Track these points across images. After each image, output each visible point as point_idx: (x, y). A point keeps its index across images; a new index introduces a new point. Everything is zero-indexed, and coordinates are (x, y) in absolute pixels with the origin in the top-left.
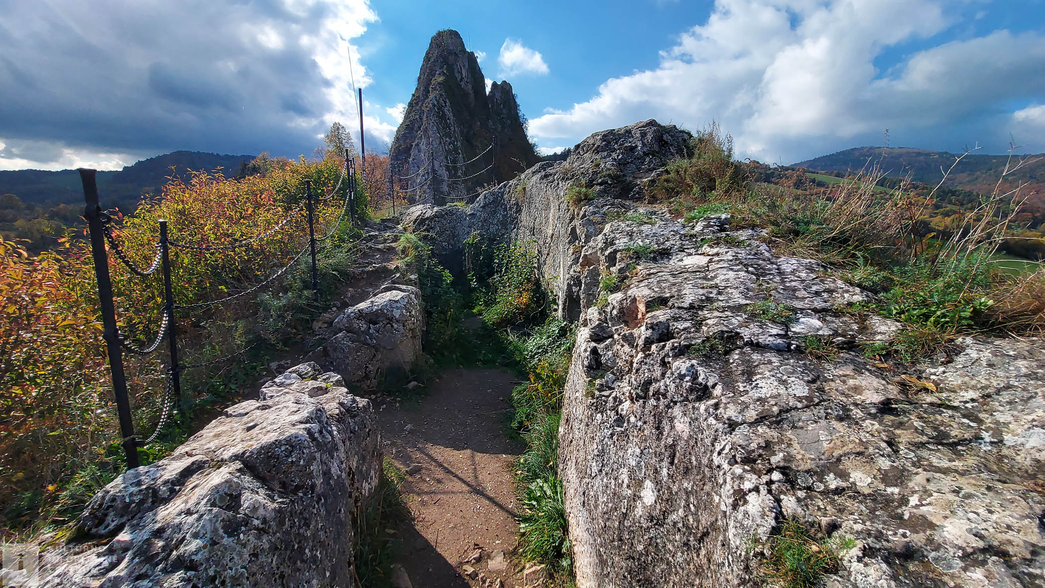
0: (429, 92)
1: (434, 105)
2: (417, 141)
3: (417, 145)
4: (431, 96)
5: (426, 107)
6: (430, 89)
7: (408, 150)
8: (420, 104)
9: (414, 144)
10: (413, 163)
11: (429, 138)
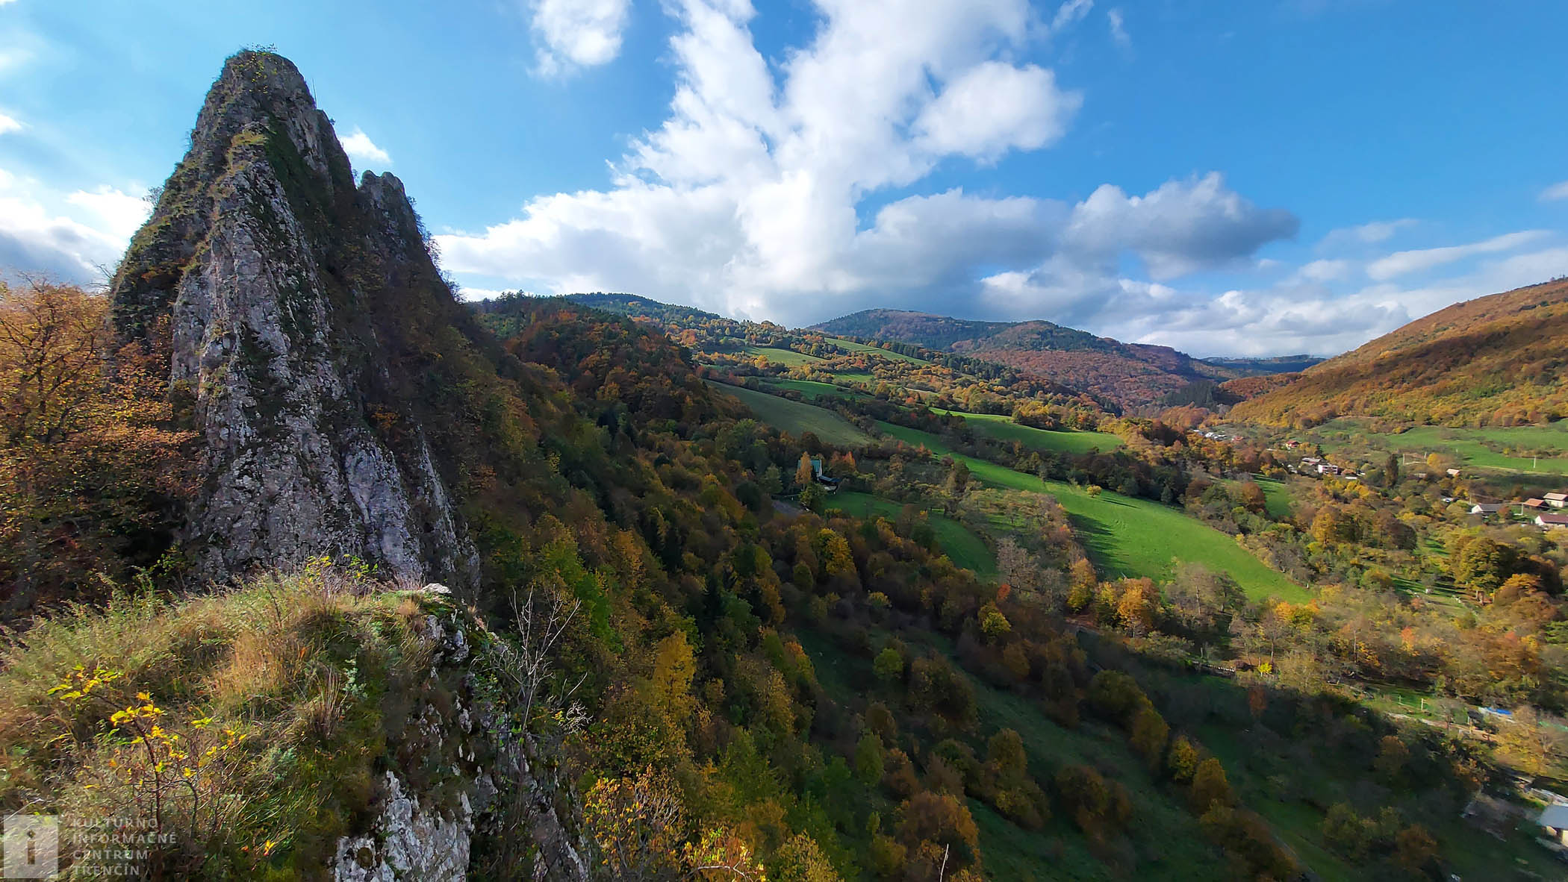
0: (225, 162)
1: (242, 189)
2: (193, 265)
3: (197, 272)
4: (234, 169)
5: (220, 191)
6: (230, 156)
7: (168, 283)
8: (200, 184)
9: (186, 270)
10: (183, 313)
11: (230, 257)
